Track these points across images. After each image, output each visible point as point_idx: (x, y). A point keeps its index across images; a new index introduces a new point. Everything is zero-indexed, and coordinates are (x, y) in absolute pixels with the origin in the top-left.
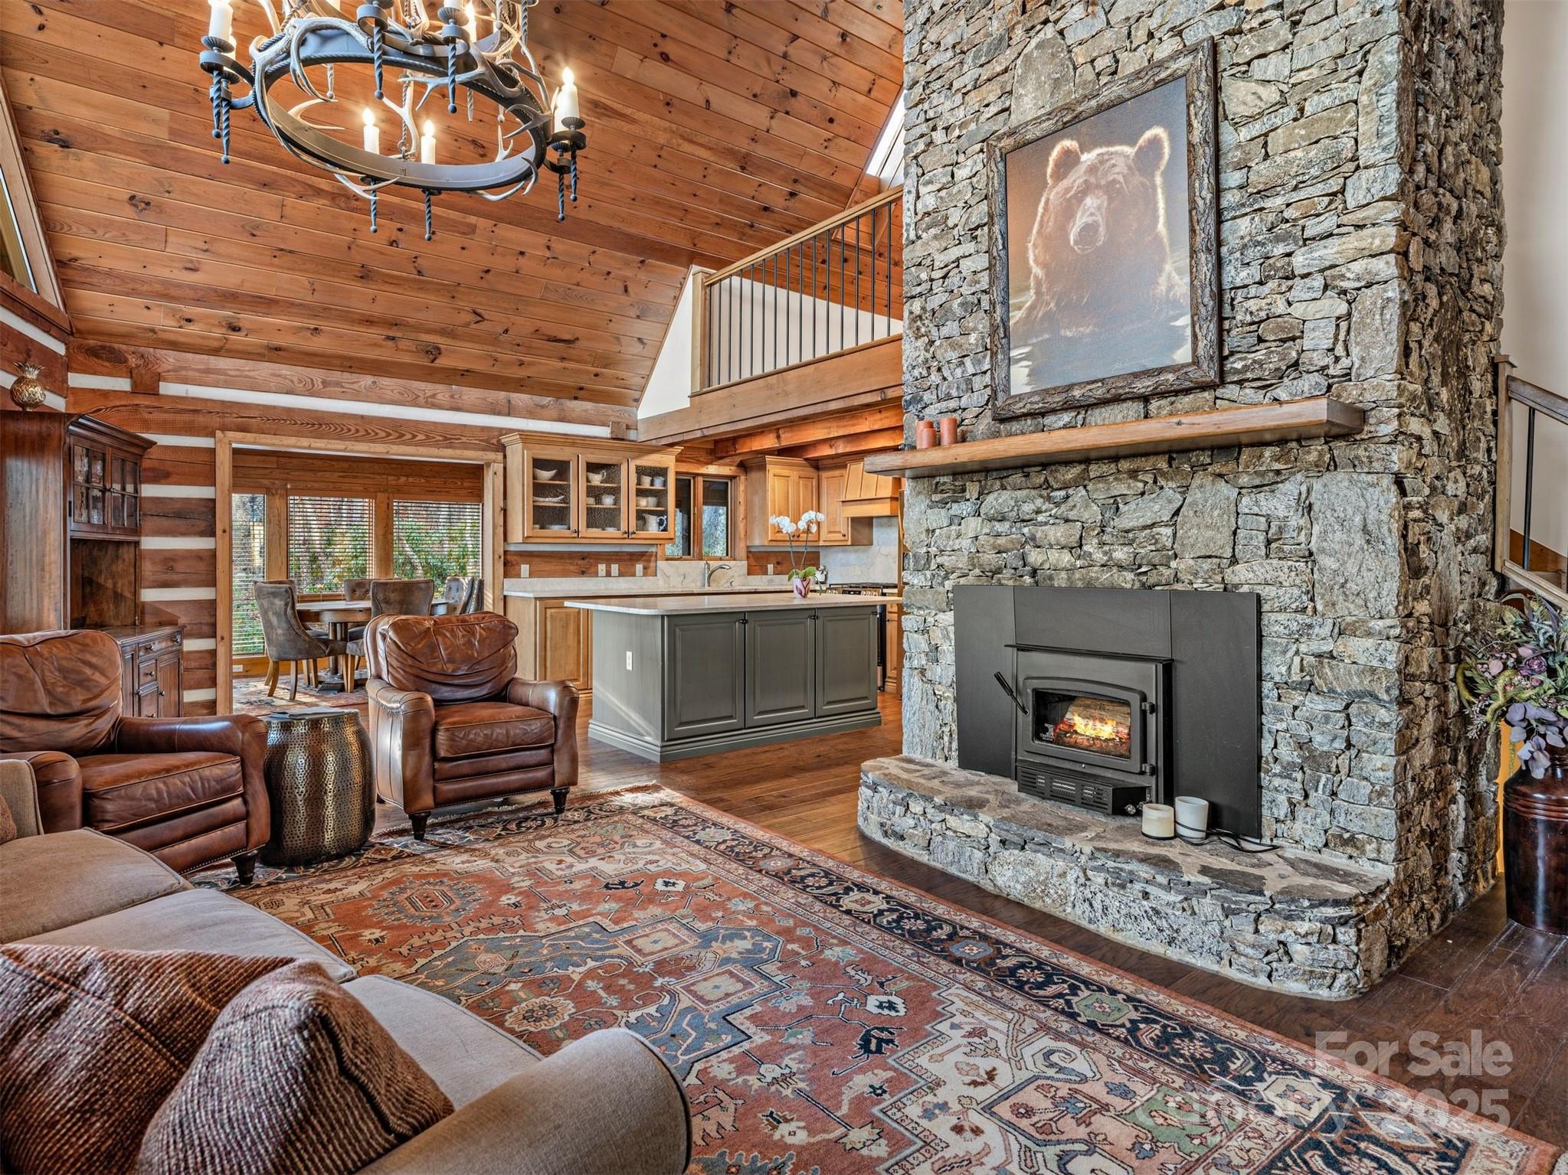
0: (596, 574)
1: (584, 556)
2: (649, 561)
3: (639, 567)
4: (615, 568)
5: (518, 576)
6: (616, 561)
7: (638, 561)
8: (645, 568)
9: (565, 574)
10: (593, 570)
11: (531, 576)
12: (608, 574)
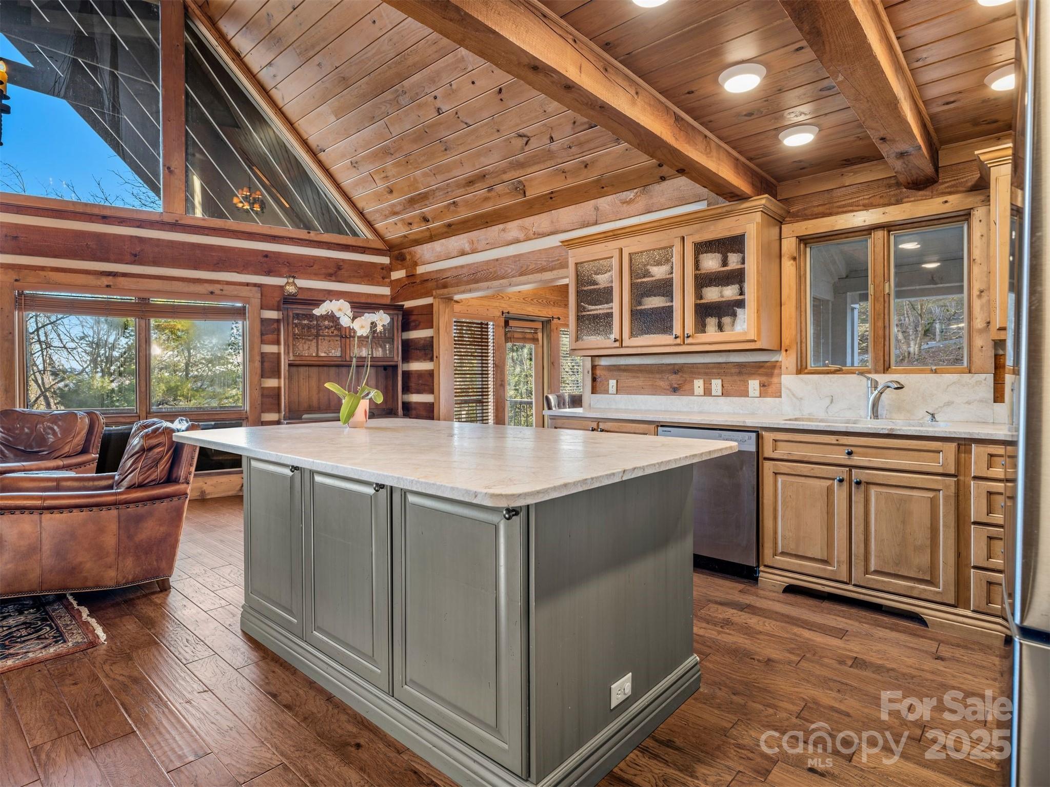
0: (691, 393)
1: (676, 370)
2: (771, 375)
3: (754, 385)
4: (716, 384)
5: (606, 392)
6: (718, 375)
7: (752, 375)
8: (763, 385)
9: (655, 391)
10: (687, 387)
11: (617, 392)
12: (708, 392)
